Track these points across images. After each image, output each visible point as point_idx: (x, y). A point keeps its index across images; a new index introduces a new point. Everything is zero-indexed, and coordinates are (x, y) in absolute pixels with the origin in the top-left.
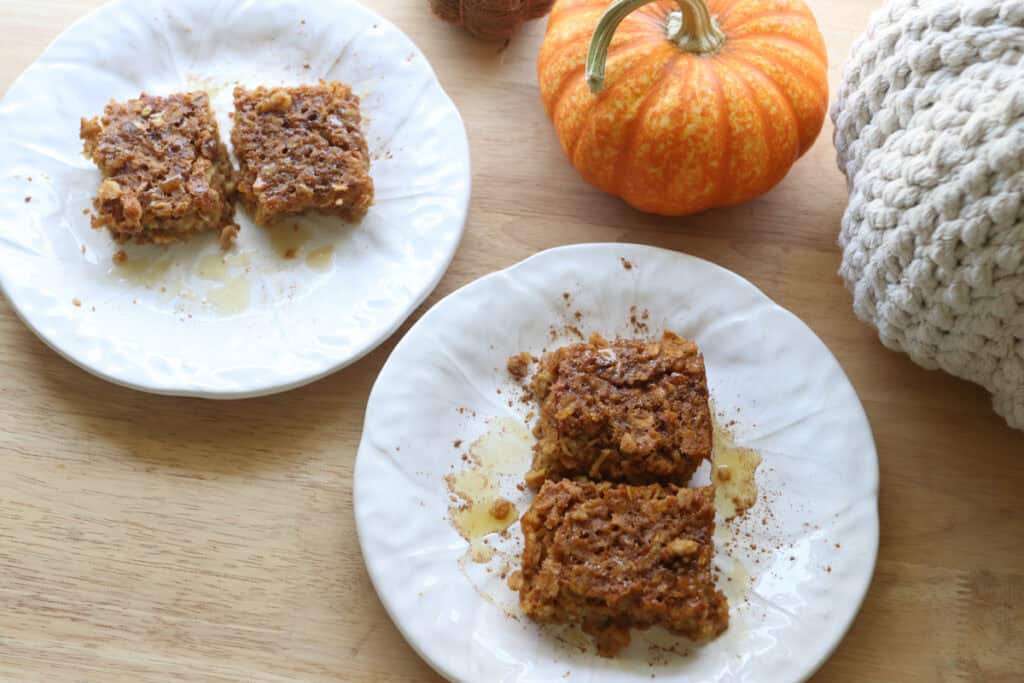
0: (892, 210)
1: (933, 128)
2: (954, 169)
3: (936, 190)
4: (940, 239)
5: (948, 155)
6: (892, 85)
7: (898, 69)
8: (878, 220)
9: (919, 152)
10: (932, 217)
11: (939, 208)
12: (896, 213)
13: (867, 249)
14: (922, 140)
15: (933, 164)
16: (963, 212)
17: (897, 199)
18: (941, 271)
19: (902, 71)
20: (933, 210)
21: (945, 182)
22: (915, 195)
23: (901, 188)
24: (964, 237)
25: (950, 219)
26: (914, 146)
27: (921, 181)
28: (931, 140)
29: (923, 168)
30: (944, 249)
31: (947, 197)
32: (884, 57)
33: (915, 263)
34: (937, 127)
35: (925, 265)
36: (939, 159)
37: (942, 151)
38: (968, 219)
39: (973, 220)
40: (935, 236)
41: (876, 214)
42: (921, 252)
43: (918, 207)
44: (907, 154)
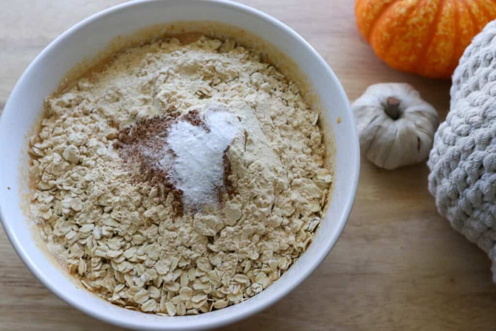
0: (454, 135)
1: (489, 93)
2: (491, 121)
3: (477, 130)
4: (472, 159)
5: (490, 111)
6: (482, 63)
7: (487, 55)
8: (447, 139)
9: (478, 105)
10: (472, 145)
11: (476, 141)
12: (455, 137)
13: (439, 154)
14: (481, 98)
15: (481, 114)
16: (488, 147)
17: (458, 129)
18: (469, 179)
19: (488, 57)
20: (473, 141)
21: (484, 127)
22: (468, 129)
23: (462, 123)
24: (485, 162)
25: (480, 149)
26: (477, 101)
27: (472, 123)
28: (486, 100)
29: (476, 115)
30: (473, 166)
31: (482, 136)
32: (484, 46)
33: (457, 169)
34: (491, 93)
35: (462, 173)
36: (485, 113)
37: (487, 108)
38: (490, 153)
39: (492, 154)
40: (470, 157)
41: (447, 135)
42: (462, 164)
43: (467, 137)
44: (472, 105)
